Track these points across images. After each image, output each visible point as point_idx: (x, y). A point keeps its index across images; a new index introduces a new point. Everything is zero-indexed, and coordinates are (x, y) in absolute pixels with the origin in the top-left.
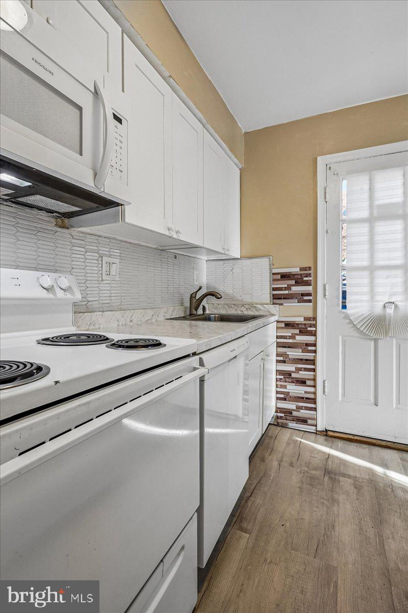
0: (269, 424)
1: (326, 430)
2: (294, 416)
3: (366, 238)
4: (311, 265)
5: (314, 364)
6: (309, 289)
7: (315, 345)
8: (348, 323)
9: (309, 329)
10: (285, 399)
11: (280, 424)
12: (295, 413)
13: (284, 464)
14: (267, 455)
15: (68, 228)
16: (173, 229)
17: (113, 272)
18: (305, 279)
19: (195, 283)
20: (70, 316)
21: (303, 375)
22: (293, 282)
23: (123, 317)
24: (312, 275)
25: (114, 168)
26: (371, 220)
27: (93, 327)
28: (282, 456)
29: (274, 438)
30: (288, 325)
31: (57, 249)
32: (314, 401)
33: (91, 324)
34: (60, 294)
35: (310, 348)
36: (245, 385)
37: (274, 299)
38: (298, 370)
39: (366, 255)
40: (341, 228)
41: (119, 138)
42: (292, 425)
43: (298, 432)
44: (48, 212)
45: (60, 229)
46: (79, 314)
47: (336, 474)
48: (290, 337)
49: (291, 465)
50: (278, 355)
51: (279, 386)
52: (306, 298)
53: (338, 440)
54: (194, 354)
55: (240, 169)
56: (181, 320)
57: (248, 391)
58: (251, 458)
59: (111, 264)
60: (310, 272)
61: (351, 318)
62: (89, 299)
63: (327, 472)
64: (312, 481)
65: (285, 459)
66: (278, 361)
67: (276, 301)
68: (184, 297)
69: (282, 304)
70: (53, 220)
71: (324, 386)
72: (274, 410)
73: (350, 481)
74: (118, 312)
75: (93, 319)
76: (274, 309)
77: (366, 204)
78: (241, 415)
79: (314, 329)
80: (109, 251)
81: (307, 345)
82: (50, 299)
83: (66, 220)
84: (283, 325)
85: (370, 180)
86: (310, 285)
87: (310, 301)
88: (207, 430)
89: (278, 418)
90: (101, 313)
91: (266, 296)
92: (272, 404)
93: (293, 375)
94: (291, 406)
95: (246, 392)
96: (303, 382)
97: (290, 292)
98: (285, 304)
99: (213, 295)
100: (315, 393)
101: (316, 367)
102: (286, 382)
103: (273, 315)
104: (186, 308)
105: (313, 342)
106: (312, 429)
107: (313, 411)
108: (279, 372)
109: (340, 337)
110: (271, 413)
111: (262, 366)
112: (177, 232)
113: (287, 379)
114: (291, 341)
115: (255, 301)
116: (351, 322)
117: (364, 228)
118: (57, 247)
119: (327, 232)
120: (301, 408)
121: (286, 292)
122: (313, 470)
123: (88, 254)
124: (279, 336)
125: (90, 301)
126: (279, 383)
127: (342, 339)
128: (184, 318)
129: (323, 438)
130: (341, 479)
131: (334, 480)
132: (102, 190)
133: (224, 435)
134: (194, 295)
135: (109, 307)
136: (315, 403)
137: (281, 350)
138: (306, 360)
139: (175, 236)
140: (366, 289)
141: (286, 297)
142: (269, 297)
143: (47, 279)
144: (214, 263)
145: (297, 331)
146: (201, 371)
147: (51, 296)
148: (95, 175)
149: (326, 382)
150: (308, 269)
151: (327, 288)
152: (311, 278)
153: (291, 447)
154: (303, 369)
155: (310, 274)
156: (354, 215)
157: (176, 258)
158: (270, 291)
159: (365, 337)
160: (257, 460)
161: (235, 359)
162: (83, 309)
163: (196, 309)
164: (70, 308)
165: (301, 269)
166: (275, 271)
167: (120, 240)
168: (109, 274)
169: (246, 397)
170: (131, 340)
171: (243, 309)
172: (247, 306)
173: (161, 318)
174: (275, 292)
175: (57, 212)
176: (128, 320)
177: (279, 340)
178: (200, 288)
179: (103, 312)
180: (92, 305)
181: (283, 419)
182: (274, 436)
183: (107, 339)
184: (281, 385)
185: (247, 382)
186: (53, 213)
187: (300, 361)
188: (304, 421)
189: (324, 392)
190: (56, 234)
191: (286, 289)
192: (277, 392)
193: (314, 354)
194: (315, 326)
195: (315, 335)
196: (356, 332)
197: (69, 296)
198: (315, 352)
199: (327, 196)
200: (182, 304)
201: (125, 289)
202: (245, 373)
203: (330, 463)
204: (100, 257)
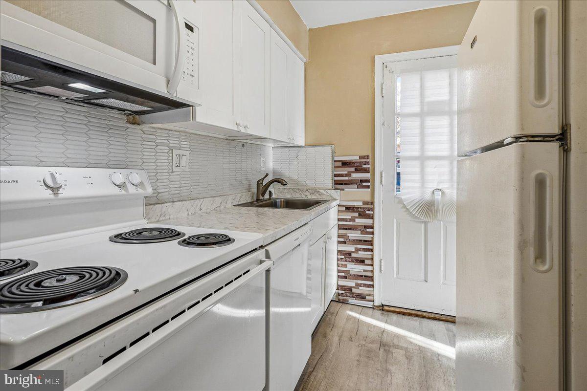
0: (331, 301)
1: (382, 305)
2: (353, 293)
3: (417, 131)
4: (370, 154)
5: (372, 245)
6: (367, 176)
7: (372, 227)
8: (402, 208)
9: (367, 212)
10: (345, 277)
11: (341, 300)
12: (354, 290)
13: (345, 339)
14: (328, 331)
15: (139, 124)
16: (241, 124)
17: (183, 163)
18: (364, 166)
19: (262, 169)
20: (141, 209)
21: (361, 254)
22: (353, 169)
23: (192, 206)
24: (370, 163)
25: (186, 73)
26: (422, 115)
27: (164, 218)
28: (343, 332)
29: (335, 314)
30: (349, 209)
31: (128, 145)
32: (371, 278)
33: (161, 215)
34: (132, 190)
35: (368, 230)
36: (309, 265)
37: (335, 184)
38: (358, 250)
39: (417, 146)
40: (396, 121)
41: (191, 45)
42: (352, 301)
43: (357, 307)
44: (120, 110)
45: (132, 125)
46: (149, 206)
47: (390, 346)
48: (350, 220)
49: (351, 339)
50: (339, 237)
51: (340, 265)
52: (364, 184)
53: (392, 313)
54: (261, 247)
55: (305, 63)
56: (248, 206)
57: (311, 271)
58: (314, 335)
59: (181, 156)
60: (369, 160)
61: (405, 203)
62: (160, 191)
63: (383, 344)
64: (369, 354)
65: (345, 334)
66: (339, 242)
67: (338, 186)
68: (252, 183)
69: (343, 190)
70: (125, 117)
71: (381, 265)
72: (335, 287)
73: (402, 352)
74: (188, 202)
75: (163, 210)
76: (336, 194)
77: (418, 101)
78: (304, 293)
79: (372, 212)
80: (179, 144)
81: (366, 227)
82: (122, 195)
83: (137, 117)
84: (344, 209)
85: (421, 79)
86: (369, 172)
87: (368, 187)
88: (272, 310)
89: (339, 295)
90: (171, 204)
91: (329, 183)
92: (333, 281)
93: (353, 255)
94: (351, 283)
95: (309, 271)
96: (361, 261)
97: (351, 178)
98: (345, 190)
99: (279, 182)
100: (372, 271)
101: (373, 247)
102: (346, 261)
103: (335, 199)
104: (253, 194)
105: (371, 225)
106: (370, 304)
107: (371, 287)
108: (340, 252)
109: (395, 220)
110: (333, 291)
111: (324, 247)
112: (245, 127)
113: (348, 259)
114: (351, 223)
115: (318, 186)
116: (405, 206)
117: (416, 123)
118: (128, 143)
119: (383, 124)
120: (360, 285)
121: (347, 178)
122: (370, 343)
123: (158, 147)
124: (340, 219)
125: (160, 193)
126: (340, 263)
127: (397, 222)
128: (251, 204)
129: (380, 312)
130: (395, 350)
131: (387, 352)
132: (175, 95)
133: (288, 314)
134: (261, 182)
135: (178, 197)
136: (373, 280)
137: (342, 232)
138: (365, 241)
139: (243, 130)
140: (417, 177)
141: (347, 183)
142: (331, 183)
143: (119, 176)
144: (280, 149)
145: (357, 215)
146: (267, 264)
147: (123, 192)
148: (168, 82)
149: (382, 261)
150: (366, 157)
151: (383, 175)
152: (369, 166)
153: (351, 322)
154: (361, 250)
155: (368, 162)
156: (408, 110)
157: (243, 145)
158: (332, 177)
159: (417, 220)
160: (319, 336)
161: (299, 247)
162: (153, 201)
163: (263, 194)
164: (141, 202)
165: (361, 157)
166: (336, 159)
167: (189, 133)
168: (179, 165)
169: (309, 276)
170: (201, 236)
171: (307, 193)
172: (310, 191)
173: (229, 205)
174: (336, 178)
175: (128, 110)
176: (198, 209)
177: (340, 223)
178: (267, 175)
179: (173, 202)
180: (162, 196)
181: (344, 296)
182: (336, 312)
183: (179, 234)
184: (342, 264)
185: (310, 262)
186: (124, 111)
187: (360, 242)
188: (363, 297)
189: (381, 270)
190: (128, 130)
191: (346, 175)
192: (339, 271)
193: (371, 236)
194: (373, 209)
195: (373, 218)
196: (408, 215)
197: (140, 191)
198: (372, 233)
199: (383, 92)
200: (249, 190)
201: (195, 178)
202: (309, 253)
203: (385, 335)
204: (170, 149)
